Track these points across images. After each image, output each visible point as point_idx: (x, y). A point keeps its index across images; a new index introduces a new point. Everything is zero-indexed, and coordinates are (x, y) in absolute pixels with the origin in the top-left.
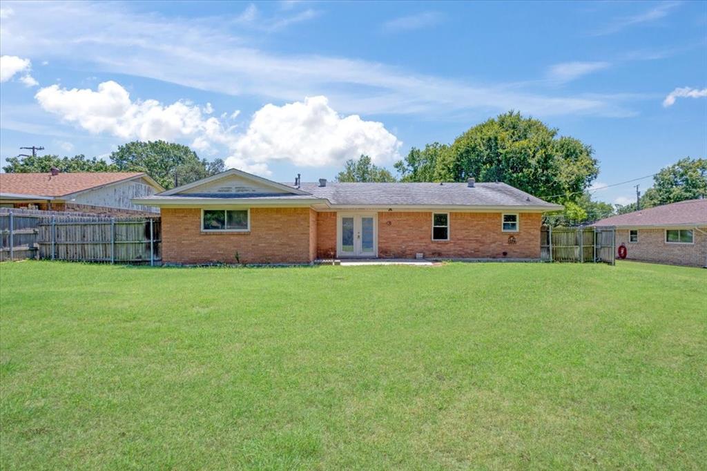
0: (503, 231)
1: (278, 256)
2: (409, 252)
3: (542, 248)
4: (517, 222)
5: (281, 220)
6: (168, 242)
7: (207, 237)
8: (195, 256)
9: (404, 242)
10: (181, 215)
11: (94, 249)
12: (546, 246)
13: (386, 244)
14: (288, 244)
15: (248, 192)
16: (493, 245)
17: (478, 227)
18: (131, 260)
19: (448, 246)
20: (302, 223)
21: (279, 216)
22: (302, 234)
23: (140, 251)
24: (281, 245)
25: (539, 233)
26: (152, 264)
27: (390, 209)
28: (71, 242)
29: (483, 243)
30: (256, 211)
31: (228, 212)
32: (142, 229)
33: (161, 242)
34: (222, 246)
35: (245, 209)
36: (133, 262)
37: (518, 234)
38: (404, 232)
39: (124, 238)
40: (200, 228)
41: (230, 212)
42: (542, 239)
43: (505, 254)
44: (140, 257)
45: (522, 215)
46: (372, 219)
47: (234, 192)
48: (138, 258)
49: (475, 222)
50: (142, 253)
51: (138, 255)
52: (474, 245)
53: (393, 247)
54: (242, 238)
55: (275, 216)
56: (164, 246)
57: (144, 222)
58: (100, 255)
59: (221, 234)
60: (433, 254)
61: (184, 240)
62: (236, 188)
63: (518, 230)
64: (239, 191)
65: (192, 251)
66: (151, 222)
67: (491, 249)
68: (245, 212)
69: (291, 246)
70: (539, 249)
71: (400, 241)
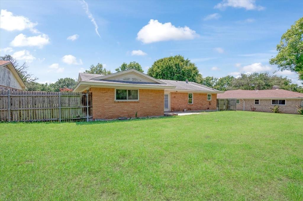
0: (207, 100)
1: (151, 112)
2: (181, 109)
3: (217, 106)
4: (211, 97)
5: (153, 95)
6: (96, 107)
7: (118, 104)
8: (112, 114)
9: (179, 105)
10: (104, 91)
11: (43, 113)
12: (218, 105)
13: (174, 106)
14: (156, 107)
15: (138, 81)
16: (205, 105)
17: (201, 99)
18: (72, 118)
19: (193, 106)
20: (161, 97)
21: (152, 93)
22: (161, 102)
23: (79, 113)
24: (153, 107)
25: (216, 101)
26: (88, 121)
27: (177, 91)
28: (24, 109)
29: (202, 105)
30: (142, 91)
31: (128, 90)
32: (79, 99)
33: (92, 107)
34: (126, 108)
35: (137, 90)
36: (73, 120)
37: (211, 101)
38: (180, 101)
39: (67, 105)
40: (114, 99)
41: (129, 91)
42: (217, 103)
43: (208, 108)
44: (79, 116)
45: (212, 94)
46: (168, 95)
47: (131, 80)
48: (77, 117)
49: (200, 97)
50: (80, 114)
51: (78, 116)
52: (200, 106)
53: (176, 107)
54: (136, 104)
55: (150, 93)
56: (94, 109)
57: (82, 95)
58: (48, 117)
59: (126, 102)
60: (189, 109)
61: (106, 106)
62: (132, 78)
63: (211, 100)
64: (133, 80)
65: (110, 112)
66: (87, 95)
67: (204, 107)
68: (137, 91)
69: (157, 108)
70: (216, 106)
71: (178, 105)
